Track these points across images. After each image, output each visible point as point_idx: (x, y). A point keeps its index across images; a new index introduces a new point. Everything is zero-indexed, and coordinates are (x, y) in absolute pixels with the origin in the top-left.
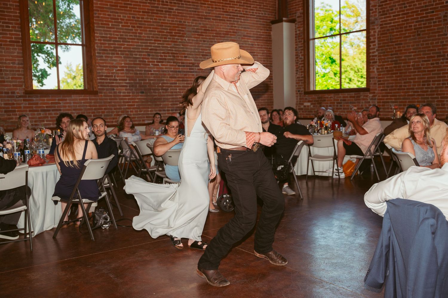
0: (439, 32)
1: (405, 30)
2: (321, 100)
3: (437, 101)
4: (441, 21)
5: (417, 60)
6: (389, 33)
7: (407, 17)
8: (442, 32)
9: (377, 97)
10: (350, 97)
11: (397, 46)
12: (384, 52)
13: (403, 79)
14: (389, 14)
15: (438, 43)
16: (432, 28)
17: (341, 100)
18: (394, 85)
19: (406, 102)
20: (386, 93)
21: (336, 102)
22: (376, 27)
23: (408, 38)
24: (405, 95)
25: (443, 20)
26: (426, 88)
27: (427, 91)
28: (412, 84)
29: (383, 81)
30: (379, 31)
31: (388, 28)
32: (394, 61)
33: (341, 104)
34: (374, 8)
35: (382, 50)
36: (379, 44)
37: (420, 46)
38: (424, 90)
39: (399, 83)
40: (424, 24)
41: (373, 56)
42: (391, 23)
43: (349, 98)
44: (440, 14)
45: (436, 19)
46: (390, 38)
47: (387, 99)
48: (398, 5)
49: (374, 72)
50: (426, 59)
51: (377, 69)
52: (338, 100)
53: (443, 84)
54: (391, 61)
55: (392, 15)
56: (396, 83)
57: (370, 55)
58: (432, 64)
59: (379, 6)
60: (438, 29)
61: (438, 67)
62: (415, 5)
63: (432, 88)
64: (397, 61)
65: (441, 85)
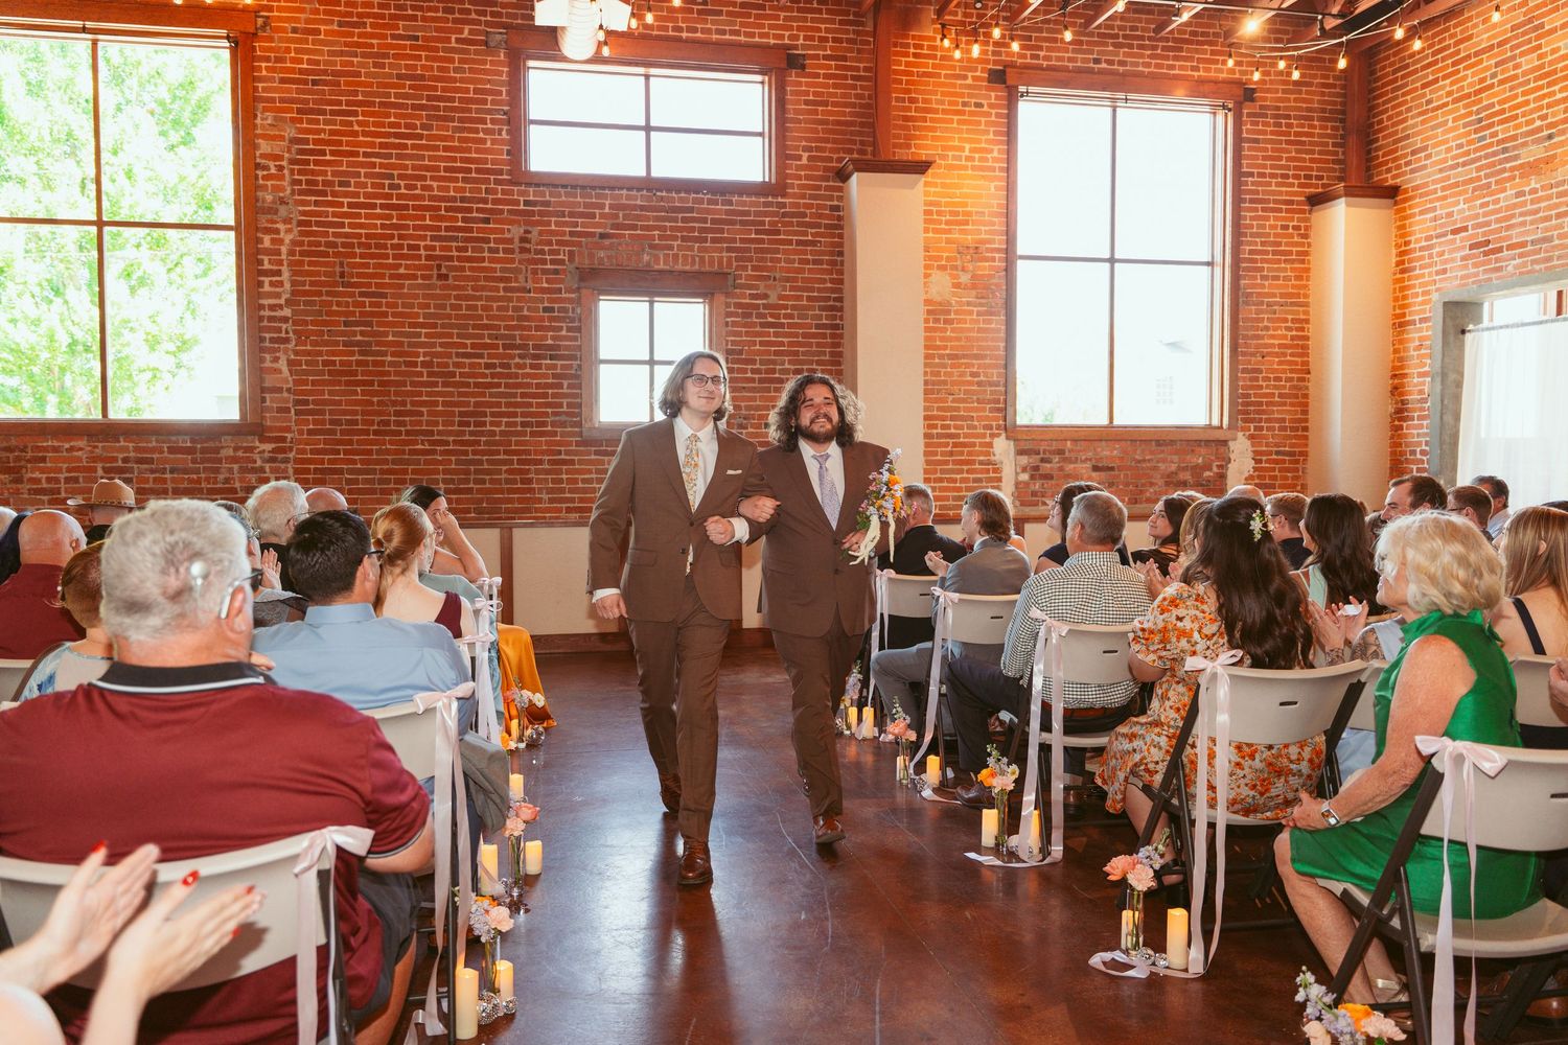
0: (508, 280)
1: (395, 257)
2: (18, 459)
3: (506, 471)
4: (512, 251)
5: (439, 349)
6: (336, 255)
7: (400, 217)
8: (516, 281)
9: (291, 455)
10: (171, 450)
11: (367, 300)
12: (320, 313)
13: (394, 403)
14: (334, 194)
15: (506, 309)
16: (486, 264)
17: (125, 460)
18: (359, 417)
19: (405, 472)
20: (326, 442)
21: (99, 466)
22: (281, 226)
23: (407, 282)
24: (403, 452)
25: (517, 250)
26: (472, 433)
27: (478, 443)
28: (425, 417)
29: (315, 402)
30: (294, 243)
31: (331, 239)
32: (358, 344)
33: (127, 475)
34: (271, 164)
35: (306, 303)
36: (294, 283)
37: (448, 311)
38: (467, 438)
39: (379, 413)
40: (458, 249)
41: (271, 319)
42: (342, 225)
43: (166, 454)
44: (509, 230)
45: (496, 241)
46: (338, 269)
47: (330, 461)
48: (367, 175)
49: (280, 371)
50: (469, 350)
51: (290, 363)
52: (115, 459)
53: (524, 424)
54: (345, 344)
55: (346, 200)
56: (364, 413)
57: (262, 313)
58: (488, 366)
59: (292, 162)
60: (503, 270)
61: (509, 376)
62: (429, 188)
63: (493, 433)
64: (369, 344)
65: (519, 428)
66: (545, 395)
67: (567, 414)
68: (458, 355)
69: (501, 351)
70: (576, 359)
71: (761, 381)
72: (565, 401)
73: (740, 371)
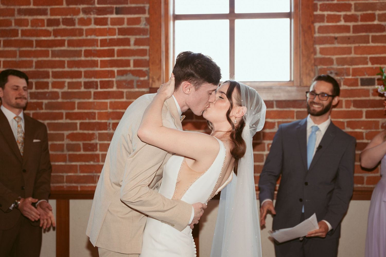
66: (110, 53)
67: (133, 72)
68: (20, 12)
69: (65, 6)
70: (144, 12)
71: (357, 29)
72: (132, 59)
73: (331, 18)
